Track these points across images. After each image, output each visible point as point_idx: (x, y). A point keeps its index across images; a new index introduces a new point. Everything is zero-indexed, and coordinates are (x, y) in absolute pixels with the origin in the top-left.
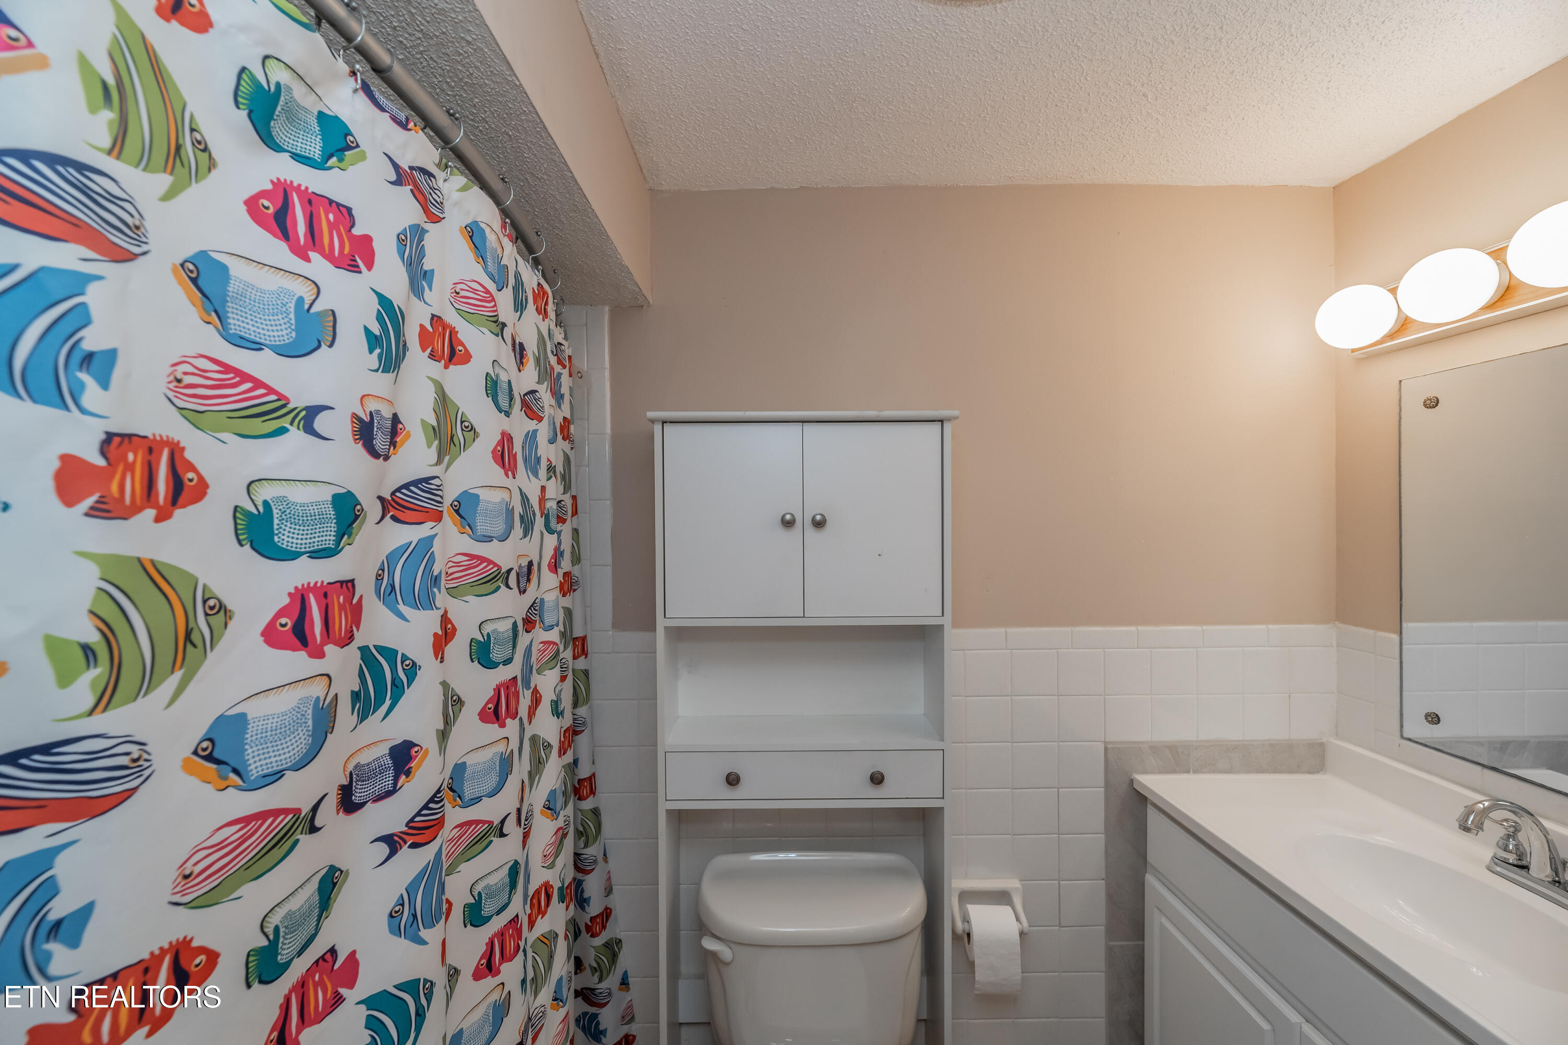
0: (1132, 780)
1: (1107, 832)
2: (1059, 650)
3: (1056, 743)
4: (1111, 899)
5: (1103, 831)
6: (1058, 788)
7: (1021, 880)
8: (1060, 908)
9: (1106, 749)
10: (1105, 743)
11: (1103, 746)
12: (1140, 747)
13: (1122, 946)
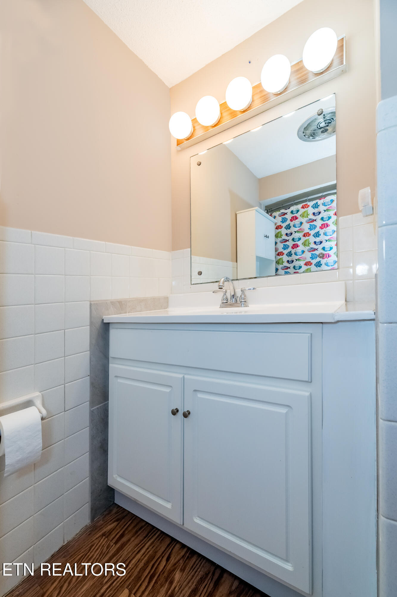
0: (103, 319)
1: (90, 350)
2: (66, 249)
3: (64, 303)
4: (92, 384)
5: (89, 349)
6: (64, 330)
7: (40, 392)
8: (65, 400)
9: (91, 305)
10: (90, 301)
11: (89, 303)
12: (106, 303)
13: (98, 408)
